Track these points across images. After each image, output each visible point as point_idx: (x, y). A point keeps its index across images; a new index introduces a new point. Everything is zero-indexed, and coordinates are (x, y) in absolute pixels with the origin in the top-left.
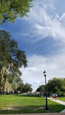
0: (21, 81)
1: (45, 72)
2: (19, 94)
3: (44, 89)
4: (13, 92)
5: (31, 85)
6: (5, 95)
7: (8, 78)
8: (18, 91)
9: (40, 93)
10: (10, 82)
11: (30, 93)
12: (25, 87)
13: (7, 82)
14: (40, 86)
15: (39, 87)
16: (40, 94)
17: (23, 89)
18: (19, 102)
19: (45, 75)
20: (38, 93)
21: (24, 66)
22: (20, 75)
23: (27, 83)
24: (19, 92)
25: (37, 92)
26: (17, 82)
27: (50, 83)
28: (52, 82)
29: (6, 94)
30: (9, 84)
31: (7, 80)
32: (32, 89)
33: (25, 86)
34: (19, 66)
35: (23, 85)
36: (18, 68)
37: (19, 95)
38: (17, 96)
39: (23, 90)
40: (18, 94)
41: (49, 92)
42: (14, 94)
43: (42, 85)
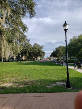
0: (27, 40)
1: (65, 25)
2: (24, 60)
3: (63, 52)
4: (15, 58)
5: (42, 47)
6: (2, 63)
7: (5, 35)
8: (22, 56)
9: (56, 58)
10: (10, 41)
11: (41, 59)
12: (34, 50)
13: (5, 42)
14: (56, 48)
15: (55, 50)
16: (58, 60)
17: (30, 53)
18: (24, 73)
19: (66, 30)
20: (54, 59)
21: (29, 13)
22: (24, 30)
23: (36, 44)
24: (24, 58)
25: (53, 57)
26: (20, 41)
27: (74, 42)
28: (77, 41)
29: (3, 61)
30: (7, 44)
31: (4, 38)
32: (44, 52)
33: (33, 48)
34: (20, 13)
35: (30, 47)
36: (19, 17)
37: (23, 62)
38: (20, 64)
39: (30, 55)
40: (22, 60)
41: (72, 57)
42: (16, 61)
43: (60, 47)
